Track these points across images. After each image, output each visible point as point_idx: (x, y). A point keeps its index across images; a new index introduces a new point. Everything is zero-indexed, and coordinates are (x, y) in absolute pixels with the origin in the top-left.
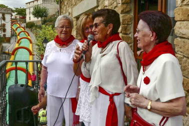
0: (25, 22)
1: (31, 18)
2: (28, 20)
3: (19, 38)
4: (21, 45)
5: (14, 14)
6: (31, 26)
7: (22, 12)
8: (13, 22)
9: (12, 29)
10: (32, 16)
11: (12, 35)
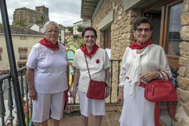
0: (73, 35)
1: (76, 32)
2: (74, 34)
3: (69, 44)
4: (70, 48)
5: (66, 30)
6: (76, 37)
7: (71, 29)
8: (66, 34)
9: (65, 39)
10: (77, 31)
11: (65, 42)
